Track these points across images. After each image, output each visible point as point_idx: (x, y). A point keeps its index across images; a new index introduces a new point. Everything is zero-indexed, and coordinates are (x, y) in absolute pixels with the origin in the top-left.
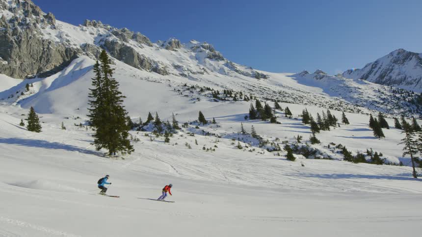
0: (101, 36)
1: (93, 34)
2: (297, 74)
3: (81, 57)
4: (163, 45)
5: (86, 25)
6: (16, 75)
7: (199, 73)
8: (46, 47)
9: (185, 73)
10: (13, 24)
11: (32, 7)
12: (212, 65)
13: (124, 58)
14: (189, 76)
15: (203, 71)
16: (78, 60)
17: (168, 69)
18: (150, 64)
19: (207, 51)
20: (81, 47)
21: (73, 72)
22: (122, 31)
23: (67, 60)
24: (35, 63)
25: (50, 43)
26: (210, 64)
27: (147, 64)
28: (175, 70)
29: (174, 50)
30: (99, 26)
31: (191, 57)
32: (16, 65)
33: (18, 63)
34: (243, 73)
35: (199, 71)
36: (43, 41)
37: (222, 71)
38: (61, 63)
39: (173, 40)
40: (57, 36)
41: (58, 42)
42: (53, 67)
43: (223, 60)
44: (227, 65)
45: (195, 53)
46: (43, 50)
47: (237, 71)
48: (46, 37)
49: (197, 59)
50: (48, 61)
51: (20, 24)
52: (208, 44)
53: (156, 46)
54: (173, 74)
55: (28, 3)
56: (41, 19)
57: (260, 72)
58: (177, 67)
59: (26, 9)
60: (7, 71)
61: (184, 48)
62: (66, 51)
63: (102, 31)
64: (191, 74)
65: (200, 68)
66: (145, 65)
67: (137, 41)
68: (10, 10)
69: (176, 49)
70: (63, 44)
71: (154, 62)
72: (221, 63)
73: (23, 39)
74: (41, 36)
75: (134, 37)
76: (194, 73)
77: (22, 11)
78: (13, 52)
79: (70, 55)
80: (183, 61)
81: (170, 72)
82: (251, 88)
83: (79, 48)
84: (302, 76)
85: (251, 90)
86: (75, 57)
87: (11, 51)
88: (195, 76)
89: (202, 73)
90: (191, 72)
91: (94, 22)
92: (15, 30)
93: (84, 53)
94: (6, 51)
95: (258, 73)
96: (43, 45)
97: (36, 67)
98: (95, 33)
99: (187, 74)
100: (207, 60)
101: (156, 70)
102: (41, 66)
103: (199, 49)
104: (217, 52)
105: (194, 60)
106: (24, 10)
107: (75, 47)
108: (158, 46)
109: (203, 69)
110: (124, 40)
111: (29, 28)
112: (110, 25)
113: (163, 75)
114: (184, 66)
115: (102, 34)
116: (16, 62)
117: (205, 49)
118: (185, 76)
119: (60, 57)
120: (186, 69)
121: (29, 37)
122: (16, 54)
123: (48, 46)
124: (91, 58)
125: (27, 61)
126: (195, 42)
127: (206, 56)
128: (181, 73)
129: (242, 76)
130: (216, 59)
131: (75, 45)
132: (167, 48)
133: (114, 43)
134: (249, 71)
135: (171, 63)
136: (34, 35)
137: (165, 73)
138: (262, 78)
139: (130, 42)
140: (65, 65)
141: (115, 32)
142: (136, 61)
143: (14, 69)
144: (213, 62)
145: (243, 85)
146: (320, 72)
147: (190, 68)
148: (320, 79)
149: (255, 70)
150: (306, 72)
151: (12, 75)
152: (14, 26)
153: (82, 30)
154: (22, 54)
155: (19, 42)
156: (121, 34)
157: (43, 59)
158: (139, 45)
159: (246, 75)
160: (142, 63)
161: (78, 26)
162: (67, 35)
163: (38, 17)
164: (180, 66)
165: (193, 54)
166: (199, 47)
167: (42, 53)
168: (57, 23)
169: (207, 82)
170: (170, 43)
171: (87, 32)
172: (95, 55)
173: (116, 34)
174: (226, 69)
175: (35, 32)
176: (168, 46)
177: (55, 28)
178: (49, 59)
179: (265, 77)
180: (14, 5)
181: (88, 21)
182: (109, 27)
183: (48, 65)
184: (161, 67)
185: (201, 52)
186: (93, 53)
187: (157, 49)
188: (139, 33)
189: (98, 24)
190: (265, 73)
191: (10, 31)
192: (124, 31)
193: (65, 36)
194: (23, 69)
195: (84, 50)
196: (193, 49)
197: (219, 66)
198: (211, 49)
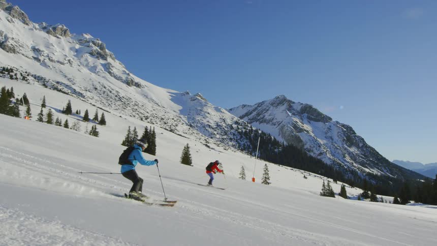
4: (44, 28)
7: (58, 62)
9: (40, 58)
14: (43, 61)
19: (96, 48)
26: (87, 59)
29: (56, 36)
31: (72, 49)
34: (115, 77)
35: (61, 60)
37: (93, 69)
39: (61, 26)
43: (106, 59)
44: (105, 65)
45: (80, 46)
47: (110, 73)
49: (77, 52)
52: (100, 42)
53: (34, 26)
54: (23, 55)
58: (35, 50)
61: (72, 38)
64: (47, 61)
65: (65, 59)
67: (10, 14)
69: (60, 36)
71: (5, 37)
75: (8, 9)
76: (52, 61)
81: (20, 51)
89: (62, 63)
90: (49, 59)
95: (132, 81)
100: (88, 55)
101: (1, 45)
103: (87, 44)
104: (107, 52)
105: (72, 52)
108: (37, 27)
109: (69, 61)
113: (8, 52)
114: (47, 52)
117: (95, 45)
118: (39, 60)
120: (46, 55)
126: (88, 36)
127: (89, 52)
128: (36, 56)
129: (112, 79)
130: (98, 57)
132: (48, 32)
134: (124, 77)
135: (34, 44)
137: (13, 51)
138: (135, 85)
144: (91, 59)
158: (9, 19)
159: (118, 78)
164: (40, 50)
165: (77, 46)
166: (88, 42)
170: (55, 28)
174: (100, 67)
176: (50, 30)
179: (138, 86)
184: (10, 43)
185: (88, 46)
197: (94, 64)
198: (101, 48)
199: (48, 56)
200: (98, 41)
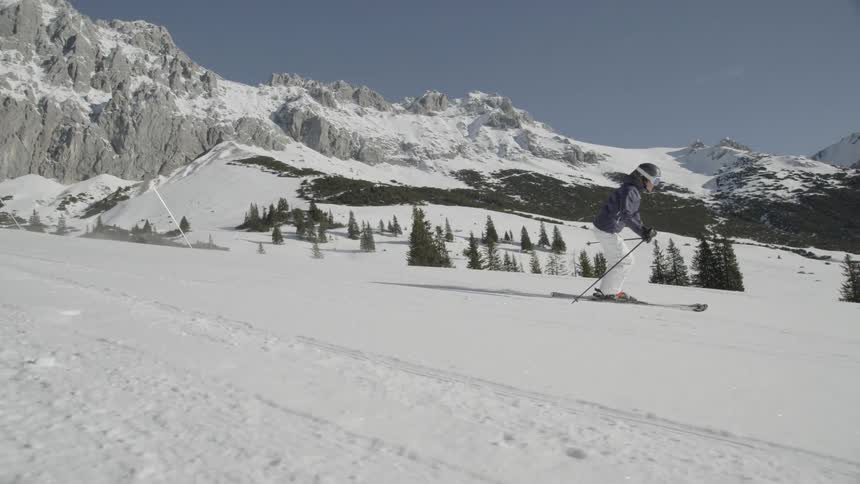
0: (289, 100)
1: (277, 99)
5: (271, 84)
8: (176, 128)
11: (183, 65)
22: (334, 87)
23: (207, 145)
24: (156, 155)
28: (400, 153)
30: (292, 83)
33: (134, 156)
41: (198, 120)
46: (171, 133)
53: (394, 110)
55: (178, 60)
56: (194, 82)
59: (174, 69)
60: (117, 169)
62: (208, 132)
63: (294, 90)
65: (452, 147)
67: (357, 102)
68: (150, 75)
75: (356, 96)
77: (167, 73)
78: (127, 140)
79: (212, 139)
87: (125, 137)
91: (286, 77)
94: (119, 139)
96: (173, 126)
97: (159, 161)
102: (166, 158)
106: (170, 72)
108: (400, 108)
110: (328, 105)
112: (314, 79)
115: (290, 96)
116: (130, 155)
119: (196, 143)
122: (131, 142)
123: (180, 126)
142: (325, 141)
143: (126, 166)
152: (137, 100)
153: (260, 93)
154: (138, 143)
156: (326, 93)
157: (168, 148)
158: (360, 110)
161: (256, 86)
163: (188, 80)
168: (218, 84)
170: (423, 102)
173: (316, 94)
177: (210, 96)
178: (177, 147)
181: (276, 76)
182: (310, 82)
188: (365, 88)
189: (291, 80)
192: (337, 86)
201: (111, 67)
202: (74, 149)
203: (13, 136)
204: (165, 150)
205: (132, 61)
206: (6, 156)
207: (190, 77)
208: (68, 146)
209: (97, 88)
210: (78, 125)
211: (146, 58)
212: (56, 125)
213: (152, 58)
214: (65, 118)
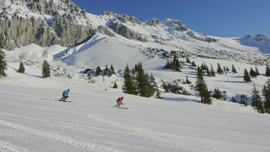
0: (111, 20)
1: (106, 20)
2: (242, 38)
3: (97, 33)
4: (148, 23)
5: (103, 15)
6: (64, 45)
7: (167, 40)
8: (79, 29)
10: (63, 18)
11: (75, 7)
12: (178, 34)
13: (121, 33)
14: (160, 42)
15: (170, 38)
16: (95, 36)
17: (148, 38)
18: (137, 36)
19: (177, 25)
20: (97, 28)
21: (91, 42)
22: (123, 16)
23: (90, 36)
24: (73, 38)
25: (81, 27)
26: (177, 33)
27: (135, 36)
28: (152, 39)
29: (154, 26)
30: (110, 14)
31: (165, 30)
32: (64, 40)
33: (65, 39)
34: (199, 39)
35: (168, 38)
36: (78, 26)
37: (184, 38)
38: (87, 37)
39: (155, 19)
40: (86, 23)
41: (85, 26)
42: (82, 40)
43: (186, 30)
44: (188, 34)
45: (168, 27)
46: (78, 31)
47: (194, 37)
48: (80, 23)
49: (169, 31)
50: (80, 37)
51: (67, 18)
52: (177, 20)
53: (143, 24)
54: (150, 41)
55: (73, 5)
56: (79, 13)
57: (212, 37)
58: (154, 37)
59: (72, 8)
60: (60, 43)
61: (162, 24)
62: (90, 31)
63: (112, 17)
64: (162, 41)
65: (169, 37)
66: (134, 36)
67: (132, 21)
68: (64, 10)
69: (156, 25)
70: (88, 27)
71: (139, 34)
72: (185, 32)
73: (68, 26)
74: (77, 23)
75: (130, 20)
76: (164, 40)
77: (70, 10)
78: (63, 33)
79: (91, 33)
80: (159, 32)
81: (148, 40)
82: (201, 49)
83: (96, 28)
84: (246, 39)
85: (200, 50)
86: (94, 34)
87: (62, 32)
88: (164, 42)
89: (169, 40)
90: (162, 40)
91: (108, 12)
92: (64, 21)
93: (99, 31)
94: (60, 32)
95: (210, 38)
96: (78, 28)
97: (74, 40)
98: (107, 19)
99: (159, 41)
100: (176, 30)
101: (140, 39)
102: (77, 40)
103: (171, 24)
104: (183, 25)
105: (166, 32)
106: (71, 9)
107: (94, 28)
108: (145, 24)
109: (171, 37)
110: (123, 22)
111: (71, 19)
112: (117, 14)
113: (144, 42)
114: (159, 36)
115: (111, 19)
116: (64, 38)
117: (175, 23)
118: (158, 42)
119: (86, 34)
120: (159, 38)
121: (71, 24)
123: (80, 28)
124: (102, 34)
125: (70, 37)
126: (169, 20)
127: (175, 28)
128: (156, 40)
129: (198, 41)
130: (182, 30)
131: (94, 27)
132: (150, 25)
133: (116, 24)
134: (204, 37)
135: (151, 34)
136: (73, 23)
137: (145, 41)
138: (212, 41)
139: (127, 23)
140: (89, 38)
141: (119, 17)
142: (128, 34)
143: (63, 42)
144: (179, 32)
145: (196, 47)
146: (259, 36)
147: (162, 37)
148: (260, 40)
149: (208, 36)
150: (249, 36)
151: (62, 45)
152: (64, 19)
153: (101, 18)
154: (67, 34)
155: (66, 27)
156: (122, 18)
157: (77, 36)
158: (133, 24)
159: (201, 40)
160: (132, 35)
161: (99, 15)
162: (91, 22)
164: (155, 36)
165: (167, 28)
166: (171, 23)
167: (78, 33)
168: (88, 14)
169: (171, 45)
170: (152, 22)
171: (103, 19)
172: (105, 32)
173: (119, 18)
174: (187, 36)
175: (74, 21)
176: (151, 23)
177: (86, 18)
178: (80, 36)
179: (214, 41)
180: (66, 7)
181: (105, 12)
182: (116, 14)
183: (80, 39)
184: (143, 37)
185: (172, 26)
186: (104, 31)
187: (144, 26)
188: (133, 17)
189: (110, 13)
190: (216, 38)
191: (62, 22)
192: (124, 16)
193: (90, 22)
194: (67, 42)
195: (99, 29)
196: (168, 24)
197: (182, 35)
198: (179, 24)
199: (161, 38)
200: (176, 21)
201: (51, 7)
202: (45, 36)
203: (24, 31)
204: (76, 36)
205: (57, 5)
206: (22, 38)
207: (78, 11)
208: (43, 35)
209: (47, 14)
210: (45, 27)
211: (62, 4)
212: (37, 27)
213: (63, 4)
214: (40, 25)
